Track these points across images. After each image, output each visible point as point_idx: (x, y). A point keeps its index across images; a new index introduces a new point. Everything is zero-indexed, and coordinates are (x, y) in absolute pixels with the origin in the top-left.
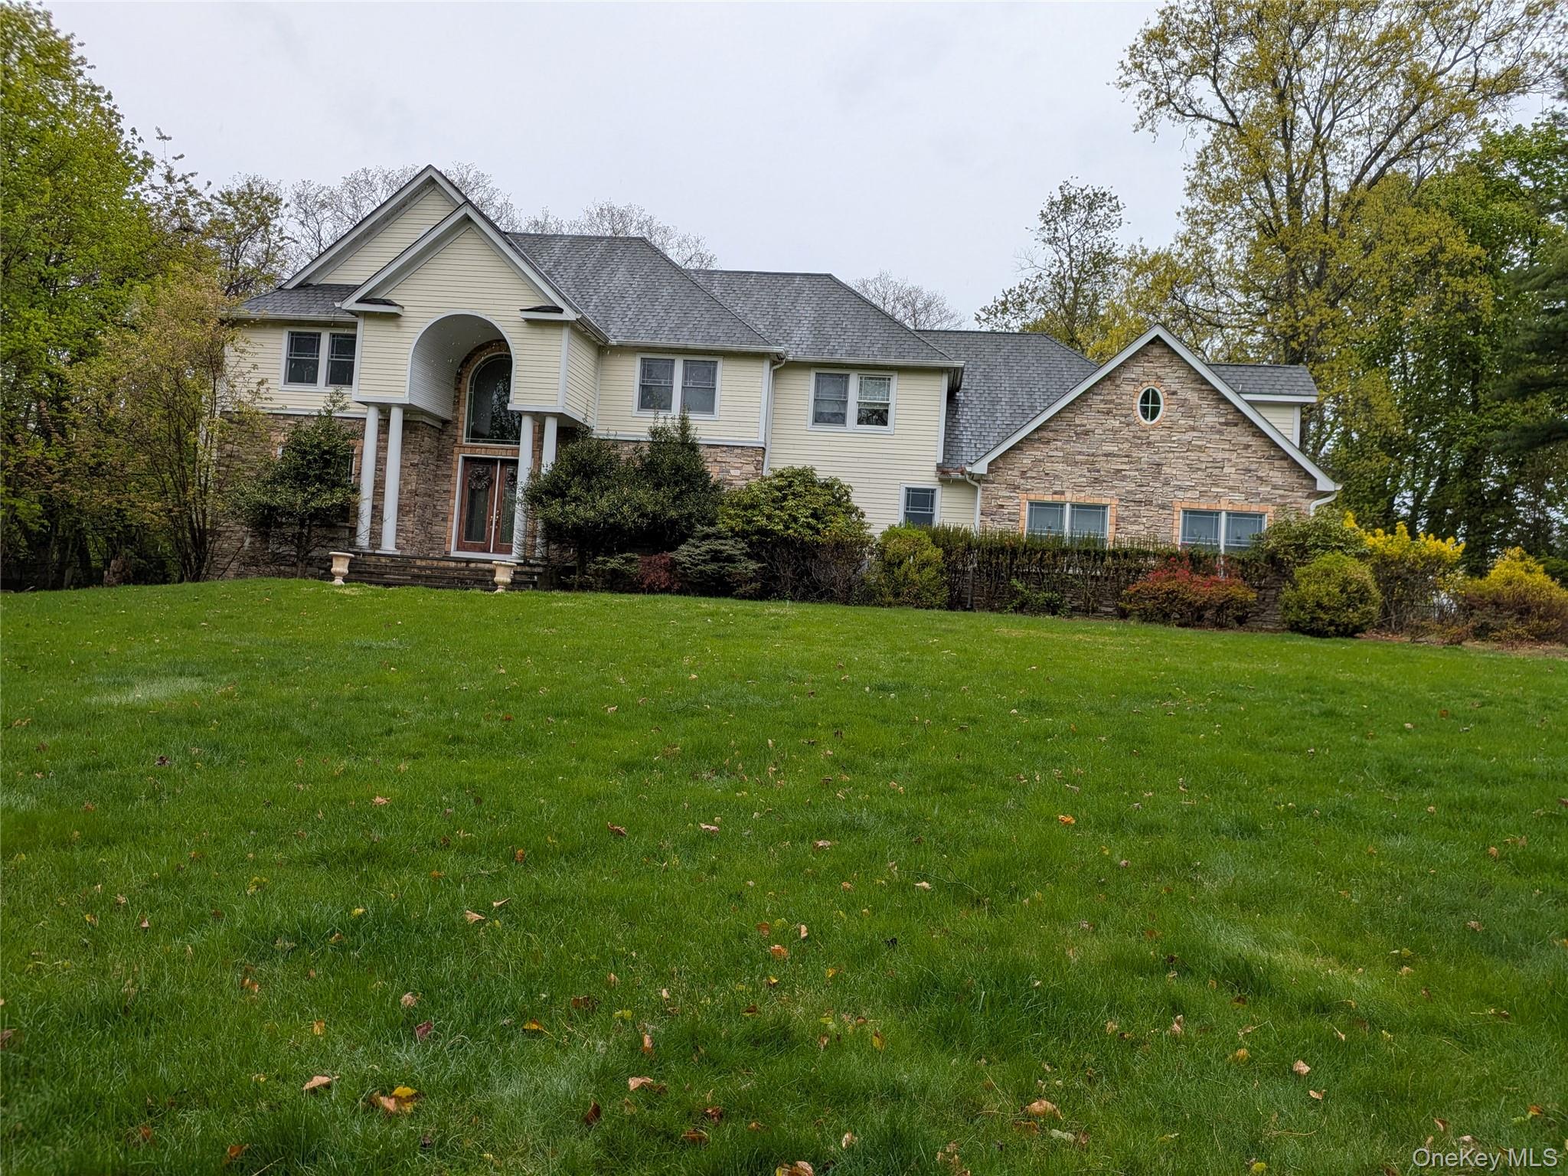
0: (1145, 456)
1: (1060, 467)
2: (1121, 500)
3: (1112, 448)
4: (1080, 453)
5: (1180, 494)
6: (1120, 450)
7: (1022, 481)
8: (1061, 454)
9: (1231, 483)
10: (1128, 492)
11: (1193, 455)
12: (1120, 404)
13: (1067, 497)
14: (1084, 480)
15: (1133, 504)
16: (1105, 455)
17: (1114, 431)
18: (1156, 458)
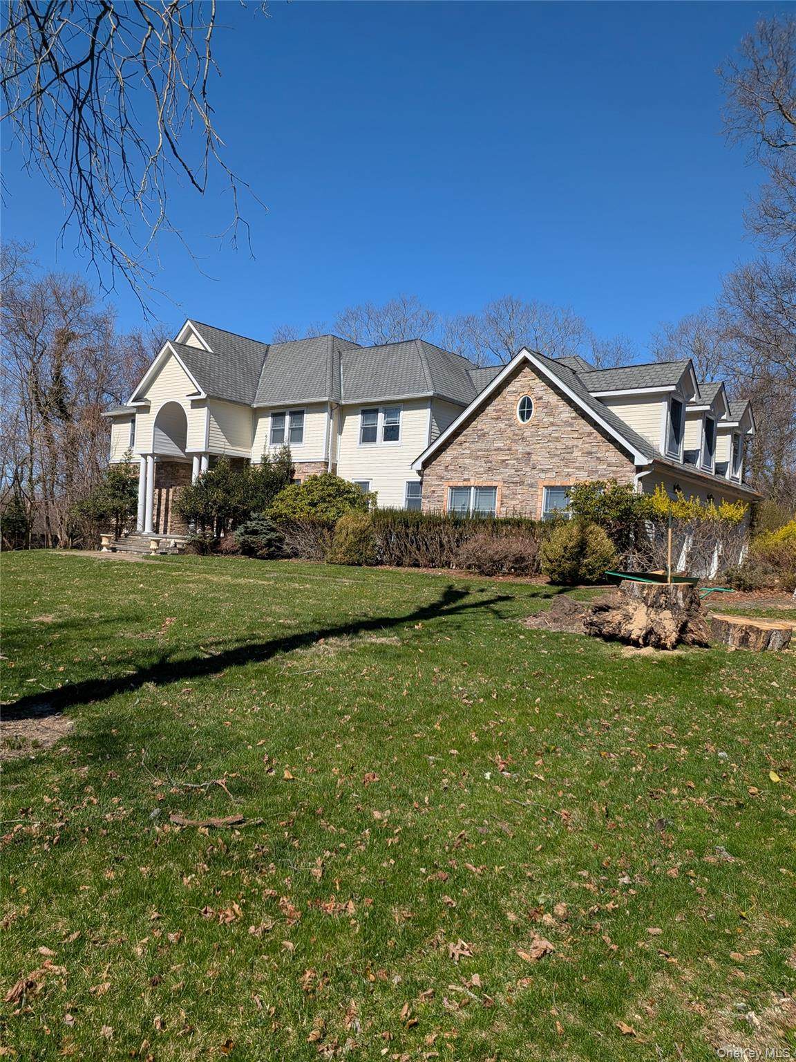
0: (520, 448)
1: (467, 461)
2: (505, 482)
3: (499, 444)
4: (481, 450)
5: (542, 475)
6: (504, 445)
7: (446, 473)
8: (469, 452)
9: (577, 464)
10: (509, 476)
11: (552, 445)
12: (506, 411)
13: (472, 482)
14: (482, 469)
15: (512, 485)
16: (495, 450)
17: (501, 432)
18: (528, 449)
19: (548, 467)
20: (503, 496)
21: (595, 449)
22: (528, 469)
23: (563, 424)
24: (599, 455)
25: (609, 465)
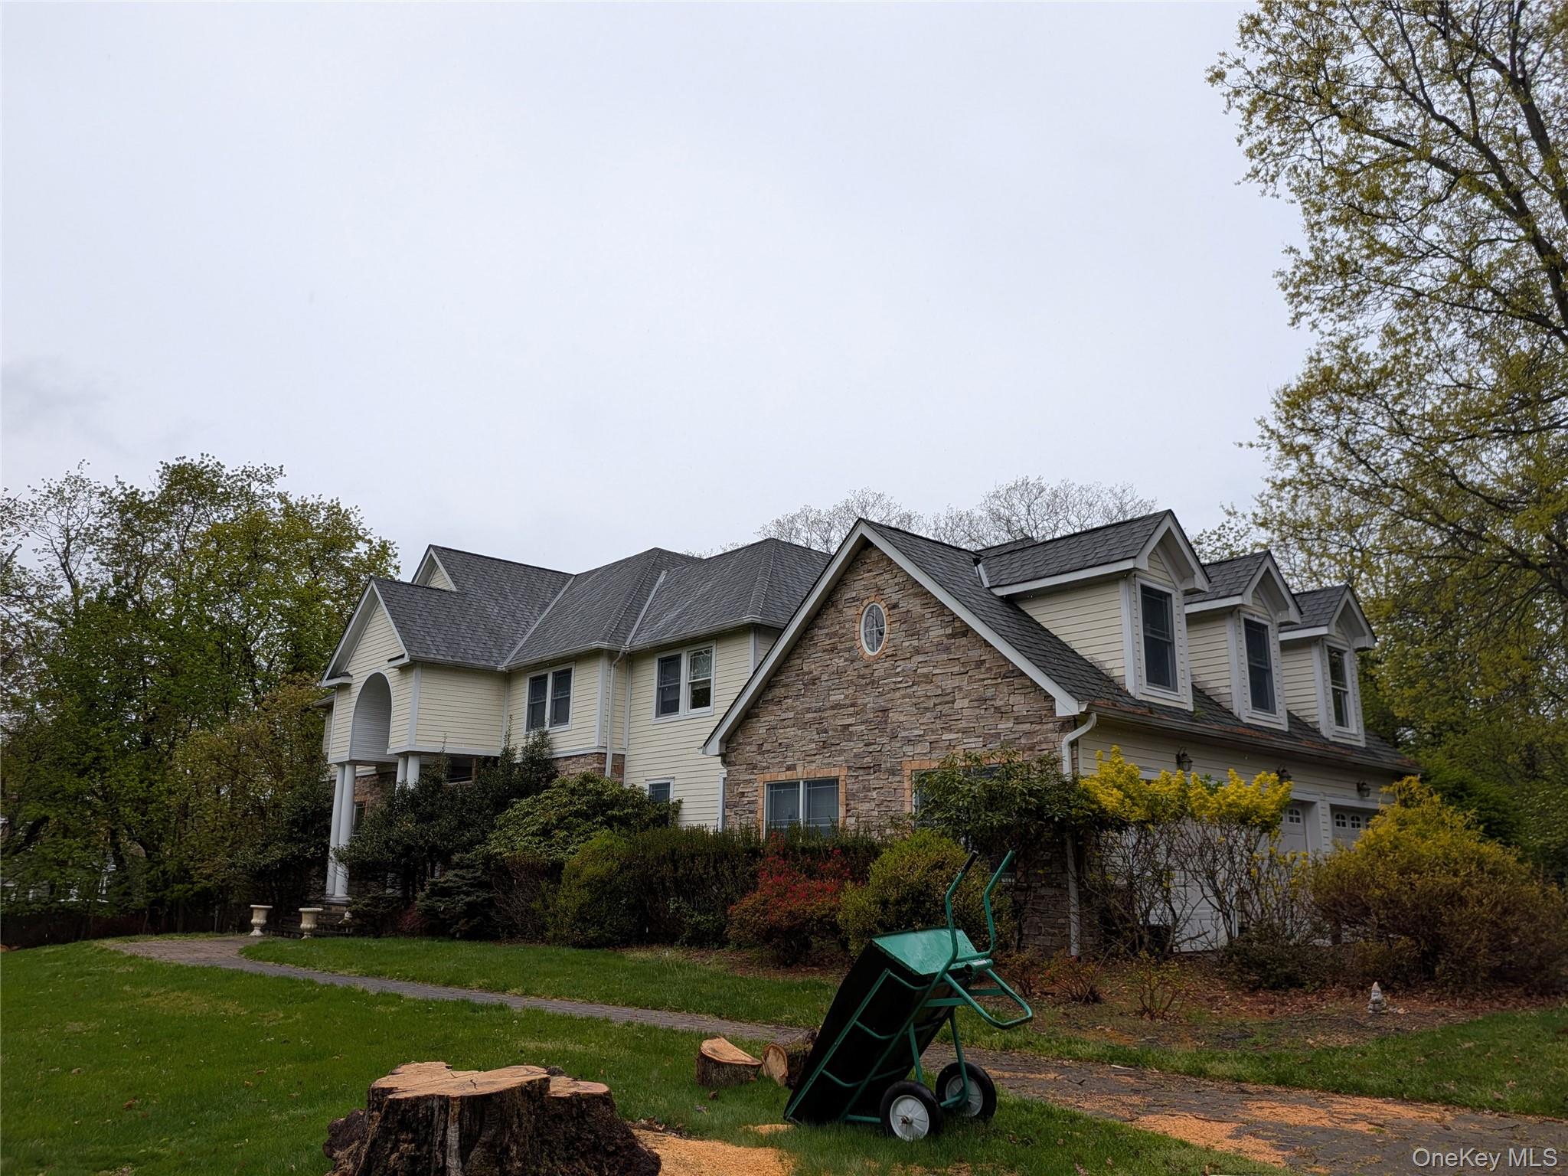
0: (870, 701)
1: (791, 732)
2: (849, 768)
3: (837, 697)
4: (809, 710)
5: (909, 750)
6: (846, 697)
7: (759, 758)
8: (791, 715)
9: (964, 724)
10: (856, 756)
11: (920, 690)
12: (843, 635)
13: (800, 773)
14: (813, 745)
15: (861, 772)
16: (833, 708)
17: (839, 673)
18: (881, 702)
19: (916, 732)
20: (850, 796)
21: (990, 693)
22: (885, 740)
23: (934, 649)
24: (998, 703)
25: (1018, 721)
